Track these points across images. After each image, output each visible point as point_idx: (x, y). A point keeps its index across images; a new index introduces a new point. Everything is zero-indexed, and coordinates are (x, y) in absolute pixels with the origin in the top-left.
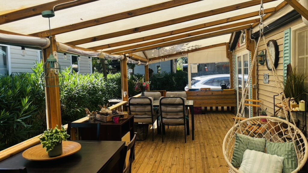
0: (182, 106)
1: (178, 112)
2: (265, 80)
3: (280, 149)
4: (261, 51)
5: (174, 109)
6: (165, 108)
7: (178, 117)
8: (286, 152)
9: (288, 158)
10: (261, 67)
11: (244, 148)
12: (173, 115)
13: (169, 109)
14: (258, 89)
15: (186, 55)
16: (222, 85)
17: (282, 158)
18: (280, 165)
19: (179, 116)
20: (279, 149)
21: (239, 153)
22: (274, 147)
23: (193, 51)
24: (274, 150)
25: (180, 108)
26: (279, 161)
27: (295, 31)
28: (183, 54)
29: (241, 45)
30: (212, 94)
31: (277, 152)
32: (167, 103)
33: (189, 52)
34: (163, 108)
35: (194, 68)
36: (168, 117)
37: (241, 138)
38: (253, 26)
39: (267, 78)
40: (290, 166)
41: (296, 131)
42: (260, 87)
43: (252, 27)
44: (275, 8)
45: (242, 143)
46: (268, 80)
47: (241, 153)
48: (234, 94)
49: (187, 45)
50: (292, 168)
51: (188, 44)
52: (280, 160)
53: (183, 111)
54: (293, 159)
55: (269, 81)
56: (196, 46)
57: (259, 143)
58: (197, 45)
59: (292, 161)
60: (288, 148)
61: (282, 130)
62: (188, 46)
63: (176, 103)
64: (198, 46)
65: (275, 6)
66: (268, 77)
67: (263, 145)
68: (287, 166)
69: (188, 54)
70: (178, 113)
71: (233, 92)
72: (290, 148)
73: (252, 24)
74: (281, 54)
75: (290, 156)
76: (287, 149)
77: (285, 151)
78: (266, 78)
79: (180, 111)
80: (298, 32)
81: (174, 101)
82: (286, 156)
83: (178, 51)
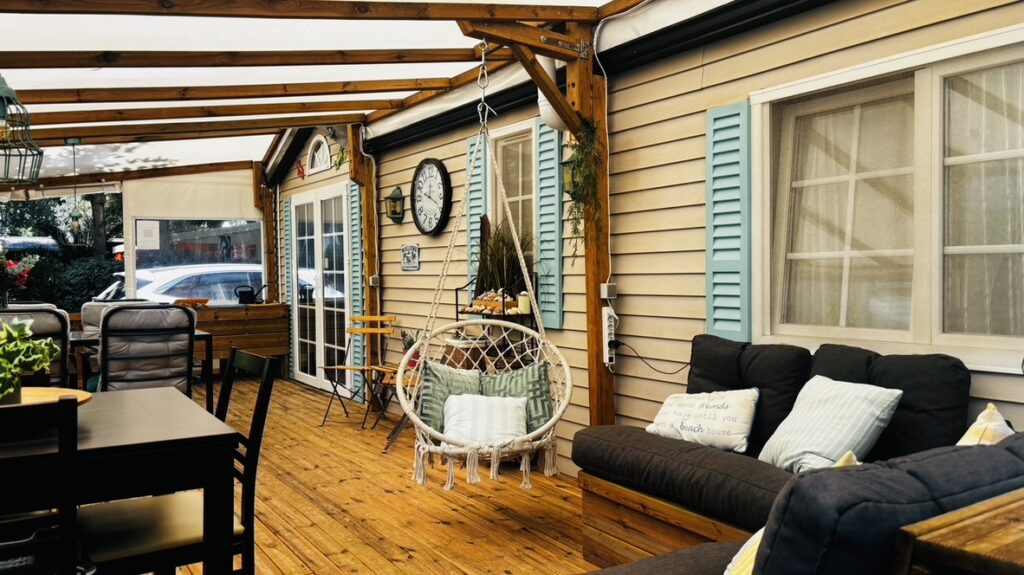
0: (186, 336)
1: (172, 355)
2: (409, 261)
3: (517, 382)
4: (394, 188)
5: (158, 346)
6: (123, 344)
7: (167, 372)
8: (531, 386)
9: (534, 398)
10: (390, 230)
11: (443, 393)
12: (152, 367)
13: (138, 347)
14: (382, 289)
15: (117, 186)
16: (240, 292)
17: (524, 399)
18: (522, 413)
19: (173, 370)
20: (513, 383)
21: (435, 406)
22: (500, 383)
23: (143, 174)
24: (502, 387)
25: (179, 342)
26: (519, 407)
27: (496, 141)
28: (107, 181)
29: (308, 171)
30: (216, 317)
31: (510, 390)
32: (133, 327)
33: (127, 175)
34: (115, 344)
35: (148, 233)
36: (131, 375)
37: (437, 370)
38: (370, 120)
39: (414, 256)
40: (541, 413)
41: (542, 342)
42: (389, 282)
43: (367, 121)
44: (450, 81)
45: (439, 380)
46: (416, 260)
47: (439, 404)
48: (284, 317)
49: (129, 150)
50: (544, 415)
51: (134, 148)
52: (521, 405)
53: (188, 353)
54: (544, 398)
55: (419, 263)
56: (159, 160)
57: (470, 380)
58: (163, 158)
59: (543, 402)
60: (533, 376)
61: (512, 346)
62: (131, 156)
63: (165, 325)
64: (165, 160)
65: (451, 75)
66: (417, 253)
67: (477, 382)
68: (534, 415)
69: (125, 182)
70: (171, 358)
71: (282, 312)
72: (537, 376)
73: (367, 112)
74: (457, 195)
75: (538, 393)
76: (531, 379)
77: (528, 383)
78: (410, 255)
79: (178, 353)
80: (501, 144)
81: (160, 320)
82: (531, 394)
83: (93, 167)
